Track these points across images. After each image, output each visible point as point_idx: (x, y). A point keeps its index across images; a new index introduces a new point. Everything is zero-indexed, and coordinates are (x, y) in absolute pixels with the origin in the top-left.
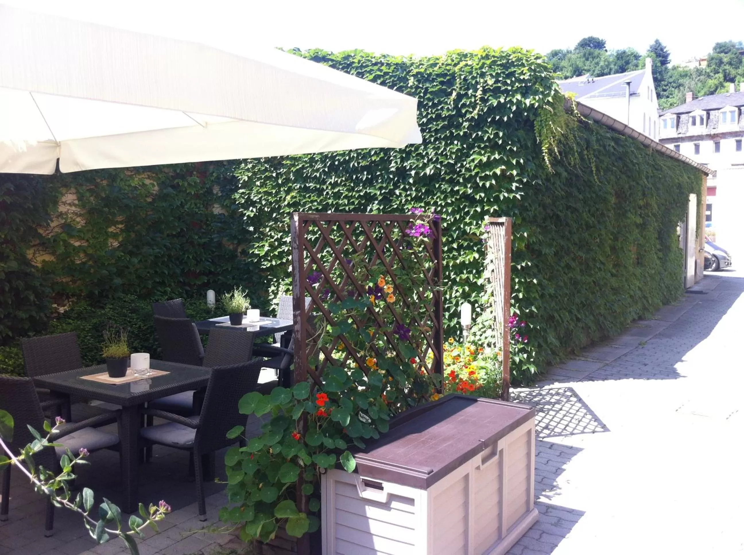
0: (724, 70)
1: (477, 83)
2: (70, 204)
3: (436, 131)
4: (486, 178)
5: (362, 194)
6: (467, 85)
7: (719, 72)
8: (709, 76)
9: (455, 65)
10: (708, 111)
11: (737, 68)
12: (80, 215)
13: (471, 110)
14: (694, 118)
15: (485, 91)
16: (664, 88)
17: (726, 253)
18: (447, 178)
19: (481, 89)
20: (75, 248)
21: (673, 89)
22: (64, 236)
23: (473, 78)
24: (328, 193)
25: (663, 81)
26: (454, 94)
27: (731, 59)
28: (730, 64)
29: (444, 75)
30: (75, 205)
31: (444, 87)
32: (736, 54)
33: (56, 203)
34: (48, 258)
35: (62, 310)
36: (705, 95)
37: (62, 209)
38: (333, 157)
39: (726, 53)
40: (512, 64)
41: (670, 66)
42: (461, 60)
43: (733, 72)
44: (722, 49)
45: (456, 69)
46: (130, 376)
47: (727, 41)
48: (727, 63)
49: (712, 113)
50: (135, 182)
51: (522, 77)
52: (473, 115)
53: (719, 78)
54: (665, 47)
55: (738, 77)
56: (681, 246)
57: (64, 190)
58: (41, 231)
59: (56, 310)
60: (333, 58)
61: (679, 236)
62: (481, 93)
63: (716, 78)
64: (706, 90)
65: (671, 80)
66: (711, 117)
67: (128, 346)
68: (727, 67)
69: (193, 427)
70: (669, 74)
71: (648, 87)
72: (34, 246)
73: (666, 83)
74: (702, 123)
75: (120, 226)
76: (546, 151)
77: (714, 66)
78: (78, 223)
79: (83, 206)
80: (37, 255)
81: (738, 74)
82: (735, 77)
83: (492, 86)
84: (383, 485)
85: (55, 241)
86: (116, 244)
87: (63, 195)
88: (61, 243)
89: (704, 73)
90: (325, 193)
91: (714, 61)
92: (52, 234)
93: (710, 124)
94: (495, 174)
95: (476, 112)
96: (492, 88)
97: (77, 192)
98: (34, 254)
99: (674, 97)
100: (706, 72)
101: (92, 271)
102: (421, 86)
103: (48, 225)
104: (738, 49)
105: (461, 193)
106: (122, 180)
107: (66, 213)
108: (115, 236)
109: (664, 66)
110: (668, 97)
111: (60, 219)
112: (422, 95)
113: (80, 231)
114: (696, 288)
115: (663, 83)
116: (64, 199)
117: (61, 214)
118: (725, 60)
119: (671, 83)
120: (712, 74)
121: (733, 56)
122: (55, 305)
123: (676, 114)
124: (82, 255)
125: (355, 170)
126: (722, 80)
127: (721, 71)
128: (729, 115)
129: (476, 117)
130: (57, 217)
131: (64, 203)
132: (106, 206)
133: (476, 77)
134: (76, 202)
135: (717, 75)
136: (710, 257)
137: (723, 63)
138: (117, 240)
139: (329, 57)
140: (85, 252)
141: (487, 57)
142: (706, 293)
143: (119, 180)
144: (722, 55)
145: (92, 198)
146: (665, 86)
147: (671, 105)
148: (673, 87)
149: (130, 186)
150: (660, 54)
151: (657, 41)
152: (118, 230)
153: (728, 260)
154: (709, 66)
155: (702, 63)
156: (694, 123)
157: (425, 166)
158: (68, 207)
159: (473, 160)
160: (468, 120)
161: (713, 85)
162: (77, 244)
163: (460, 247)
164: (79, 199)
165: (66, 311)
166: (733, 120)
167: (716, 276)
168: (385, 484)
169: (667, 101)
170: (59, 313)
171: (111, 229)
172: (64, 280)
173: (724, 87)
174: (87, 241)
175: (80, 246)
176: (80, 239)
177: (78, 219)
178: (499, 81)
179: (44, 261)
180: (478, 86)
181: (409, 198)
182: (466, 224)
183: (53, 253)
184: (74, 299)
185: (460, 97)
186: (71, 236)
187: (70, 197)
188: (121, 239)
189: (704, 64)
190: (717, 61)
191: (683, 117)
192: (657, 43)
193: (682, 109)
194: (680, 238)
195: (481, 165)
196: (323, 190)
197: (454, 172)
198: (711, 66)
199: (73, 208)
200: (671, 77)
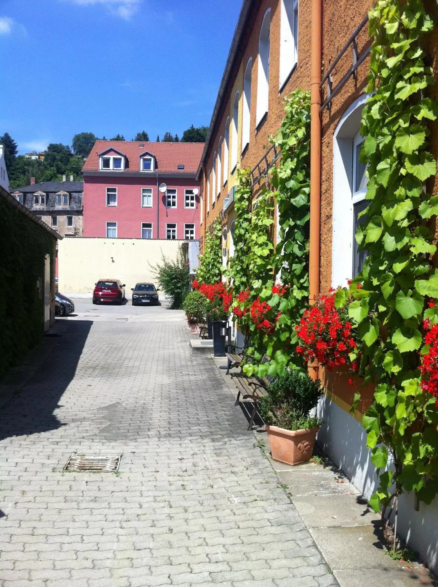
0: (57, 165)
7: (53, 166)
8: (46, 168)
10: (47, 193)
11: (66, 164)
14: (37, 197)
16: (13, 172)
17: (69, 301)
21: (19, 174)
25: (11, 166)
27: (61, 157)
28: (61, 161)
32: (65, 154)
36: (44, 181)
39: (58, 153)
41: (17, 155)
43: (63, 167)
44: (55, 149)
47: (58, 144)
48: (59, 160)
49: (50, 194)
53: (54, 170)
54: (13, 141)
55: (67, 171)
56: (40, 297)
61: (39, 289)
63: (51, 170)
64: (44, 177)
65: (17, 166)
66: (50, 198)
68: (59, 163)
70: (16, 162)
71: (2, 168)
73: (13, 168)
74: (43, 202)
77: (49, 161)
81: (67, 169)
82: (65, 171)
89: (42, 165)
91: (49, 157)
93: (49, 203)
99: (20, 180)
100: (44, 164)
104: (66, 151)
109: (12, 155)
110: (15, 180)
114: (51, 332)
115: (11, 168)
118: (58, 157)
119: (17, 169)
120: (48, 167)
121: (63, 155)
123: (22, 192)
126: (55, 172)
127: (54, 165)
128: (62, 198)
135: (52, 168)
136: (59, 305)
137: (56, 159)
142: (61, 336)
144: (55, 153)
146: (14, 171)
147: (18, 186)
148: (19, 172)
150: (9, 145)
151: (6, 135)
153: (72, 307)
154: (46, 160)
155: (41, 157)
156: (37, 201)
161: (49, 175)
166: (65, 202)
167: (64, 320)
169: (15, 182)
173: (57, 177)
189: (42, 158)
190: (52, 157)
191: (29, 195)
192: (6, 137)
193: (27, 189)
194: (39, 290)
198: (47, 161)
200: (18, 164)
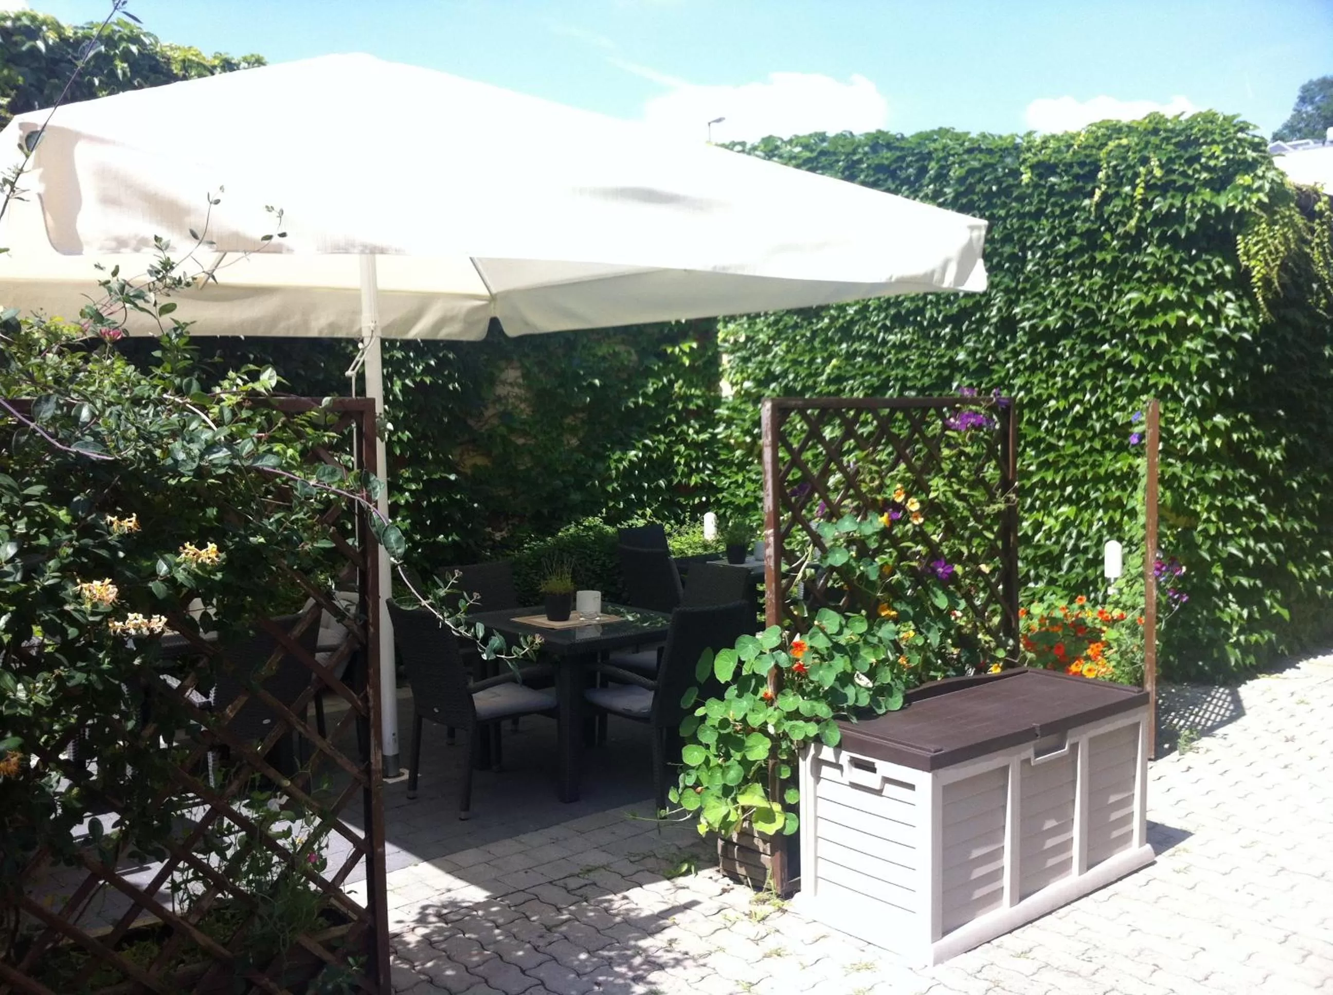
1: (1137, 175)
2: (511, 384)
3: (1067, 256)
4: (1152, 331)
5: (945, 360)
6: (1117, 179)
9: (1100, 148)
12: (526, 400)
13: (1125, 219)
15: (1148, 187)
18: (1084, 332)
19: (1142, 185)
20: (517, 447)
22: (503, 430)
23: (1129, 167)
24: (889, 360)
26: (1098, 193)
29: (1082, 164)
30: (519, 386)
31: (1081, 184)
33: (492, 381)
34: (480, 461)
35: (498, 536)
37: (501, 391)
38: (898, 303)
40: (1196, 143)
42: (1110, 138)
45: (1102, 154)
46: (575, 620)
50: (603, 350)
51: (1212, 163)
52: (1127, 228)
57: (503, 364)
58: (471, 422)
59: (490, 537)
60: (903, 144)
62: (1141, 191)
67: (573, 578)
69: (650, 688)
72: (461, 444)
75: (581, 415)
76: (1260, 284)
78: (522, 411)
79: (529, 388)
80: (465, 457)
83: (1160, 179)
84: (876, 766)
85: (490, 436)
86: (574, 442)
87: (502, 370)
88: (498, 440)
90: (885, 361)
92: (487, 427)
94: (1166, 324)
95: (1133, 222)
96: (1159, 183)
97: (522, 366)
98: (462, 455)
101: (540, 481)
102: (1043, 182)
103: (482, 414)
105: (1107, 357)
106: (584, 347)
107: (506, 397)
108: (573, 430)
111: (498, 406)
112: (1044, 197)
113: (524, 423)
116: (503, 376)
117: (499, 399)
122: (489, 529)
124: (527, 459)
125: (934, 323)
129: (1133, 232)
130: (494, 402)
131: (504, 383)
132: (561, 385)
133: (1134, 166)
134: (521, 381)
138: (576, 435)
139: (897, 144)
140: (531, 453)
141: (1155, 132)
143: (580, 348)
145: (542, 375)
149: (594, 355)
152: (578, 422)
157: (1047, 313)
158: (509, 388)
159: (1129, 302)
160: (1119, 237)
162: (521, 441)
163: (1107, 446)
164: (524, 376)
165: (503, 538)
168: (879, 764)
170: (494, 541)
171: (569, 420)
172: (502, 494)
174: (535, 437)
175: (524, 445)
176: (525, 434)
177: (522, 406)
178: (1174, 171)
179: (475, 465)
180: (1138, 181)
181: (1022, 367)
182: (1116, 408)
183: (488, 454)
184: (516, 521)
185: (1106, 199)
186: (512, 430)
187: (512, 374)
188: (581, 434)
195: (1142, 311)
196: (882, 355)
197: (1096, 322)
199: (516, 390)
